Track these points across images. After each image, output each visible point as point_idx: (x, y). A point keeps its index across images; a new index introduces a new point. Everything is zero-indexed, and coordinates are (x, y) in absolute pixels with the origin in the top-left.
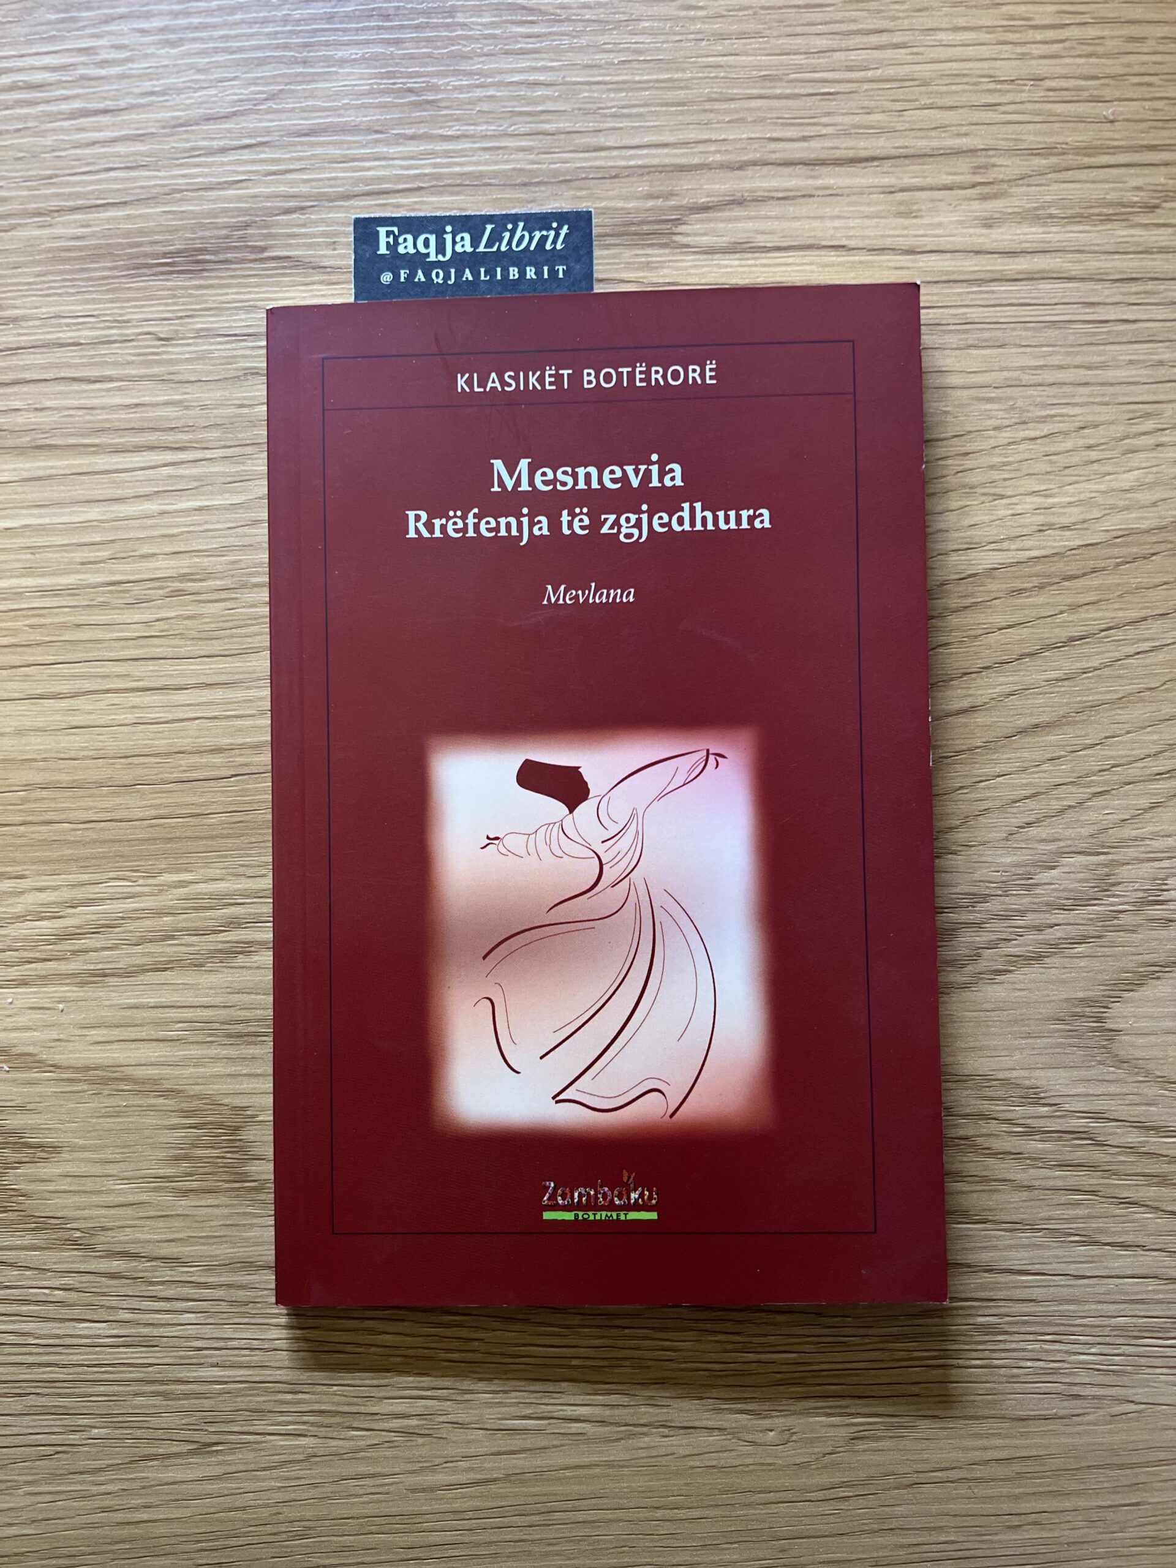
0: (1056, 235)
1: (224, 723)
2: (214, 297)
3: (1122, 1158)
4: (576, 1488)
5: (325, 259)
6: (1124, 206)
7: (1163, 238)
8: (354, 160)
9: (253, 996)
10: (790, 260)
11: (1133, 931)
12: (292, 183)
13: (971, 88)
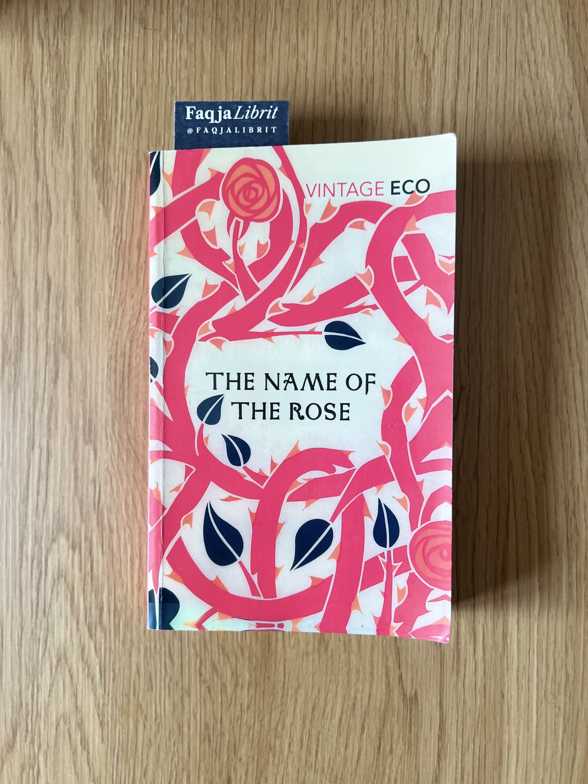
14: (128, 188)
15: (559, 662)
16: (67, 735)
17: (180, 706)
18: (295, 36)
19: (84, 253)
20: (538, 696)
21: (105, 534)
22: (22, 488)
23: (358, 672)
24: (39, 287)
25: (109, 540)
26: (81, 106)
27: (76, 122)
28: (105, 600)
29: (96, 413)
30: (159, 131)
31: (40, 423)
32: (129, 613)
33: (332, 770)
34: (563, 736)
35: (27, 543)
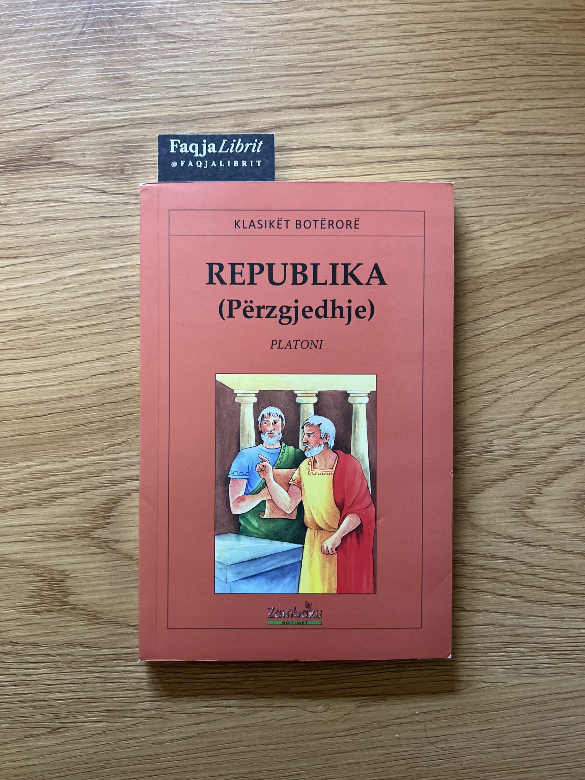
0: (429, 138)
1: (43, 389)
2: (26, 183)
3: (477, 571)
4: (230, 738)
5: (80, 162)
6: (462, 122)
7: (480, 137)
8: (91, 113)
9: (65, 518)
10: (304, 154)
11: (478, 466)
12: (61, 125)
13: (387, 67)
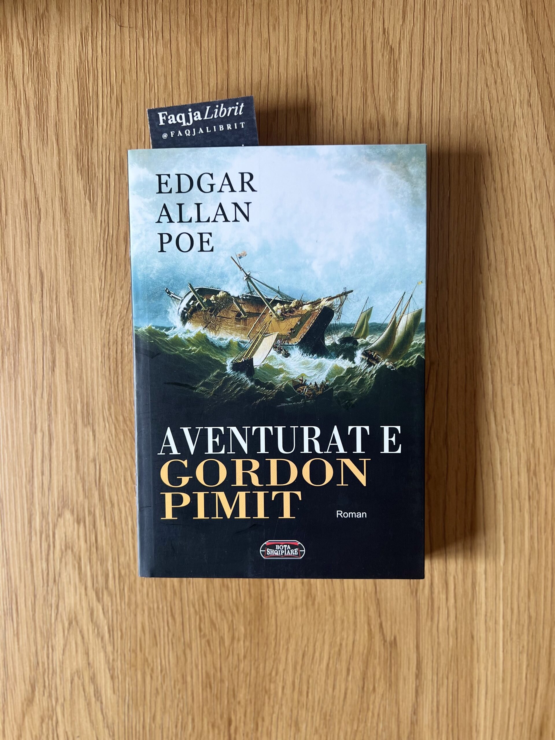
14: (112, 184)
15: (522, 605)
16: (81, 688)
17: (183, 658)
18: (267, 30)
19: (73, 247)
20: (504, 636)
21: (107, 508)
22: (27, 469)
23: (343, 622)
24: (33, 280)
25: (111, 512)
26: (64, 105)
27: (59, 120)
28: (110, 568)
29: (93, 398)
30: (139, 127)
31: (41, 408)
32: (132, 578)
33: (322, 708)
34: (527, 670)
35: (35, 519)
